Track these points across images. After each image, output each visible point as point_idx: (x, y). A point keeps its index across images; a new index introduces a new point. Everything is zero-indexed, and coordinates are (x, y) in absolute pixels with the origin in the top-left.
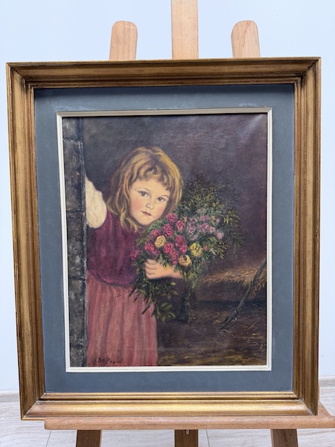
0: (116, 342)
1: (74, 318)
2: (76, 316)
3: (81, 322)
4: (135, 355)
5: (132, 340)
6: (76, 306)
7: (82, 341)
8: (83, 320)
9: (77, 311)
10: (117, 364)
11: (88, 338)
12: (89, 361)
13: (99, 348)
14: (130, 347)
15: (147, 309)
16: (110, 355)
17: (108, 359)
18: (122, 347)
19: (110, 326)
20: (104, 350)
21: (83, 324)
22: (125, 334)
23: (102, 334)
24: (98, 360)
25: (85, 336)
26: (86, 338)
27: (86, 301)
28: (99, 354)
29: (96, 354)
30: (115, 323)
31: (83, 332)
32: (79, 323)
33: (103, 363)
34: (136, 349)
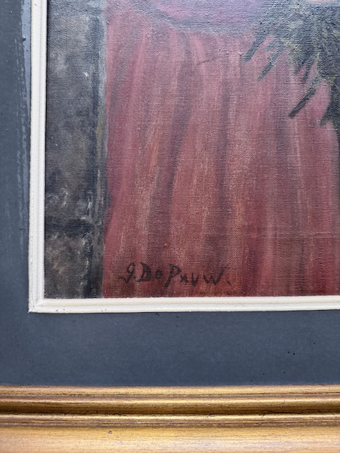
0: (202, 212)
1: (63, 132)
2: (69, 127)
3: (84, 144)
4: (269, 256)
5: (257, 206)
6: (71, 94)
7: (86, 210)
8: (93, 138)
9: (72, 111)
10: (203, 287)
11: (109, 200)
12: (109, 277)
13: (145, 232)
14: (249, 229)
15: (305, 100)
16: (180, 255)
17: (175, 270)
18: (223, 229)
19: (182, 158)
20: (161, 239)
21: (93, 152)
22: (231, 185)
23: (153, 185)
24: (139, 272)
25: (99, 191)
26: (100, 199)
27: (104, 78)
28: (143, 251)
29: (133, 251)
30: (199, 146)
31: (91, 178)
32: (77, 150)
33: (159, 283)
34: (270, 235)
